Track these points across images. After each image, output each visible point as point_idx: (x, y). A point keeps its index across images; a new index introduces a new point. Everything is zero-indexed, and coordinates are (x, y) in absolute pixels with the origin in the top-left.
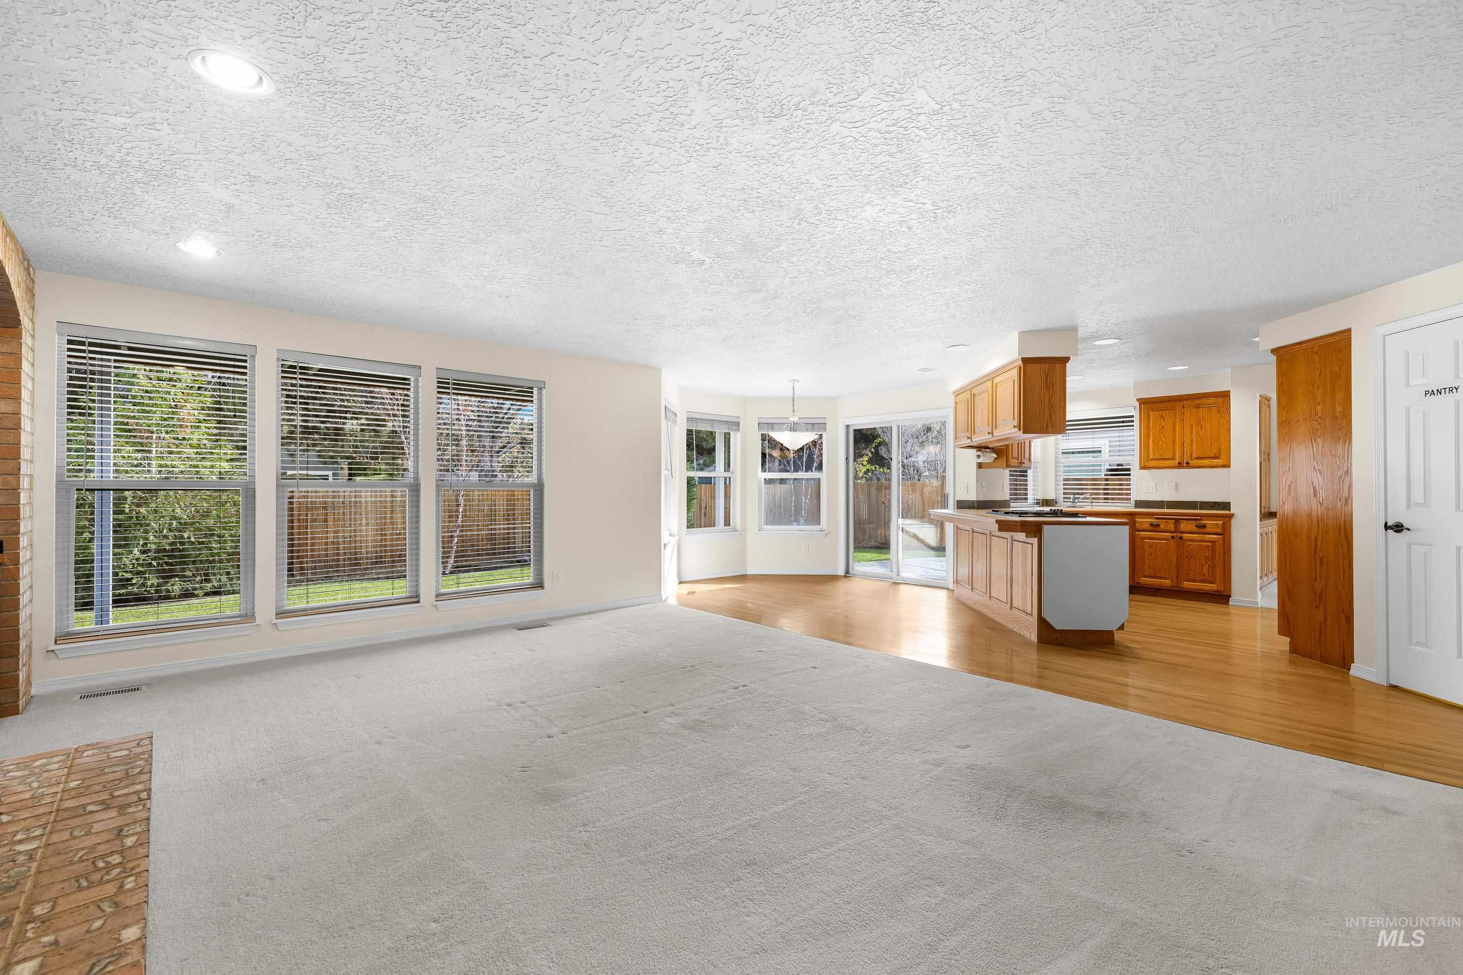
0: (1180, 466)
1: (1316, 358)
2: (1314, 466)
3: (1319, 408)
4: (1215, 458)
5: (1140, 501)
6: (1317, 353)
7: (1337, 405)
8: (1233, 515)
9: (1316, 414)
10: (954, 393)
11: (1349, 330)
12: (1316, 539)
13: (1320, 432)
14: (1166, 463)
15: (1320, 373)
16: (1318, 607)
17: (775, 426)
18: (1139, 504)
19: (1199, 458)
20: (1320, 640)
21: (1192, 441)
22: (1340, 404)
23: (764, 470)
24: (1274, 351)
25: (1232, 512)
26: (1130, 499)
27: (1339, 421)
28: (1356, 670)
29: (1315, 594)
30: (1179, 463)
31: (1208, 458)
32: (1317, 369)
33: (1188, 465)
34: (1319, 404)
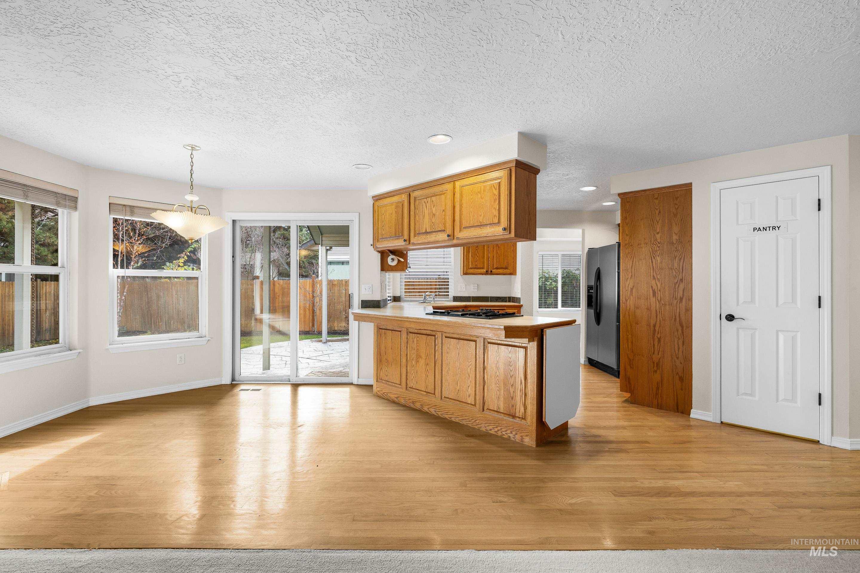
0: (487, 273)
1: (657, 201)
2: (654, 276)
3: (658, 236)
4: (506, 268)
5: (457, 297)
6: (657, 199)
7: (674, 235)
8: (522, 306)
9: (656, 240)
10: (373, 197)
11: (691, 184)
12: (654, 326)
13: (658, 252)
14: (479, 271)
15: (660, 212)
16: (656, 371)
17: (136, 210)
18: (456, 299)
19: (497, 268)
20: (657, 394)
21: (493, 257)
22: (676, 234)
23: (115, 266)
24: (619, 195)
25: (521, 304)
26: (448, 295)
27: (675, 246)
28: (695, 414)
29: (654, 363)
30: (487, 271)
31: (502, 268)
32: (657, 209)
33: (492, 273)
34: (658, 233)
